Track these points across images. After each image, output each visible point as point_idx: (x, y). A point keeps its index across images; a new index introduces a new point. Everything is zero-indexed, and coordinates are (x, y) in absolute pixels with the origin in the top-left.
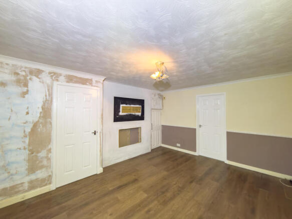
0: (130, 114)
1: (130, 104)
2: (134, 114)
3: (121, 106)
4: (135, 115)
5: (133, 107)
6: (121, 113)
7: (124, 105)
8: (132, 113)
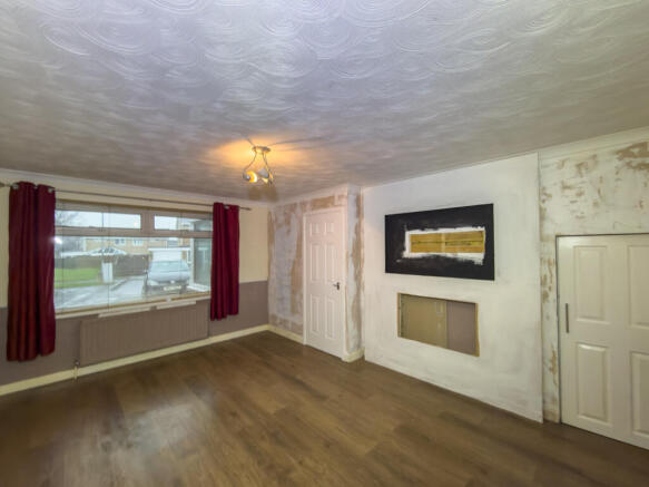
0: (438, 257)
1: (435, 228)
2: (449, 255)
3: (408, 234)
4: (454, 260)
5: (448, 235)
6: (407, 254)
7: (417, 232)
8: (443, 254)
